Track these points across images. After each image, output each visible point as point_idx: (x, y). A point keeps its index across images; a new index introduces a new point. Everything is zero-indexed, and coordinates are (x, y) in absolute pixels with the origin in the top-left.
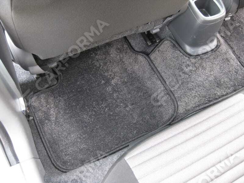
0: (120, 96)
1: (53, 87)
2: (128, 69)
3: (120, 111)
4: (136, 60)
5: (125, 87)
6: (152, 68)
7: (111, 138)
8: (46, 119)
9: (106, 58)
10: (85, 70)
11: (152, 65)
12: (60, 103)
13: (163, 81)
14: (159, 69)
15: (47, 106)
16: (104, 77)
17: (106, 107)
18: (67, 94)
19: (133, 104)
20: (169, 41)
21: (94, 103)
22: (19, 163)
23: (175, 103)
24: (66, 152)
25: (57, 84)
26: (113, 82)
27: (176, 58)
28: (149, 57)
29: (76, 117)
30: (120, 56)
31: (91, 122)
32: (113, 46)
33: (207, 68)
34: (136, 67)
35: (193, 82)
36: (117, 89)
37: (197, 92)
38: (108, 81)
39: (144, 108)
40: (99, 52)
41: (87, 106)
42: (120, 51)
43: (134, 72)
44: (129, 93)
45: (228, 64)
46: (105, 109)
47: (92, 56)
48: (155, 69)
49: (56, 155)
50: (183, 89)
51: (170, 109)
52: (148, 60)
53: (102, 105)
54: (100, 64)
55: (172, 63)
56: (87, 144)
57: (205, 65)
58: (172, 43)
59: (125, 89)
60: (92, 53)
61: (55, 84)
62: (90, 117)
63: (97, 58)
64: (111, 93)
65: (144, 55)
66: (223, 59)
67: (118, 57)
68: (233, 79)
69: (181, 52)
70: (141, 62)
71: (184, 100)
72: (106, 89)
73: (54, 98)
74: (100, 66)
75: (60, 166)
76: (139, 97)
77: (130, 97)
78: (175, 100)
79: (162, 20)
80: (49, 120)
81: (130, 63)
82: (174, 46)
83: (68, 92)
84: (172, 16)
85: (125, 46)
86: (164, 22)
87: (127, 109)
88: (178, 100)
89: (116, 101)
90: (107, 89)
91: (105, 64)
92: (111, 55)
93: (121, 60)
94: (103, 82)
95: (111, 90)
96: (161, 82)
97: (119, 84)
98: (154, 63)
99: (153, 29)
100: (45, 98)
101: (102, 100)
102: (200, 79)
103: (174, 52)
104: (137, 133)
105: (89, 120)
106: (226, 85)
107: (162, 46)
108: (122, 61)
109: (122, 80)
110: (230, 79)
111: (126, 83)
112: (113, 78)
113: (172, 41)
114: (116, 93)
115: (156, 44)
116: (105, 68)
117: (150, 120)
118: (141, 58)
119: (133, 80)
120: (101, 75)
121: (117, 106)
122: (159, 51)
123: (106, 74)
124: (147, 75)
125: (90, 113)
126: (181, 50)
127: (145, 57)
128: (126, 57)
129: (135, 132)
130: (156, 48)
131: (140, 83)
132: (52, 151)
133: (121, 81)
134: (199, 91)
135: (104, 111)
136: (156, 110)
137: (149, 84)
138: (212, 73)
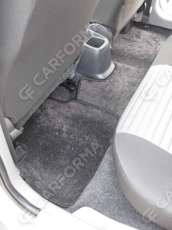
0: (75, 135)
1: (25, 156)
2: (68, 116)
3: (82, 144)
4: (70, 107)
5: (74, 127)
6: (84, 104)
7: (89, 163)
8: (35, 181)
9: (48, 118)
10: (40, 133)
11: (82, 102)
12: (37, 164)
13: (97, 108)
14: (89, 102)
15: (29, 172)
16: (56, 130)
17: (71, 147)
18: (38, 156)
19: (88, 135)
20: (84, 80)
21: (61, 150)
22: (41, 210)
23: (115, 114)
24: (65, 193)
25: (27, 152)
26: (64, 129)
27: (96, 87)
28: (77, 100)
29: (55, 167)
30: (57, 111)
31: (68, 163)
32: (47, 108)
33: (120, 80)
34: (73, 111)
35: (117, 93)
36: (70, 132)
37: (124, 97)
38: (60, 131)
39: (97, 132)
40: (40, 117)
41: (58, 155)
42: (55, 108)
43: (73, 115)
44: (80, 129)
45: (130, 71)
46: (72, 149)
47: (37, 122)
48: (87, 104)
49: (60, 199)
50: (114, 102)
51: (114, 120)
52: (78, 102)
53: (68, 148)
54: (47, 124)
55: (95, 92)
56: (76, 178)
57: (117, 80)
58: (87, 79)
59: (75, 129)
60: (36, 120)
61: (25, 153)
62: (65, 160)
63: (42, 121)
64: (67, 137)
65: (73, 100)
66: (125, 70)
67: (56, 112)
68: (139, 77)
69: (96, 81)
70: (74, 106)
71: (119, 108)
72: (62, 136)
73: (31, 163)
74: (48, 125)
75: (68, 204)
76: (89, 127)
77: (82, 131)
78: (113, 113)
79: (73, 65)
80: (37, 180)
81: (67, 111)
82: (89, 81)
83: (38, 154)
84: (78, 59)
85: (56, 103)
86: (75, 66)
87: (86, 140)
88: (115, 111)
89: (75, 140)
90: (64, 136)
91: (50, 121)
92: (51, 114)
93: (59, 113)
94: (57, 133)
95: (66, 135)
96: (96, 108)
97: (69, 128)
98: (83, 101)
99: (71, 75)
100: (24, 167)
101: (65, 145)
102: (120, 89)
103: (92, 84)
104: (104, 150)
105: (65, 162)
106: (138, 82)
107: (82, 86)
108: (61, 113)
109: (69, 124)
110: (137, 78)
111: (73, 125)
112: (62, 127)
113: (86, 78)
114: (71, 135)
115: (77, 87)
116: (52, 124)
117: (107, 136)
118: (72, 104)
119: (76, 120)
120: (53, 130)
121: (78, 142)
122: (81, 91)
123: (56, 127)
124: (84, 111)
125: (63, 158)
126: (95, 80)
127: (74, 101)
128: (61, 109)
129: (102, 150)
130: (78, 90)
131: (83, 118)
132: (55, 198)
133: (69, 126)
134: (125, 96)
135: (72, 150)
136: (106, 128)
137: (89, 115)
138: (124, 81)
